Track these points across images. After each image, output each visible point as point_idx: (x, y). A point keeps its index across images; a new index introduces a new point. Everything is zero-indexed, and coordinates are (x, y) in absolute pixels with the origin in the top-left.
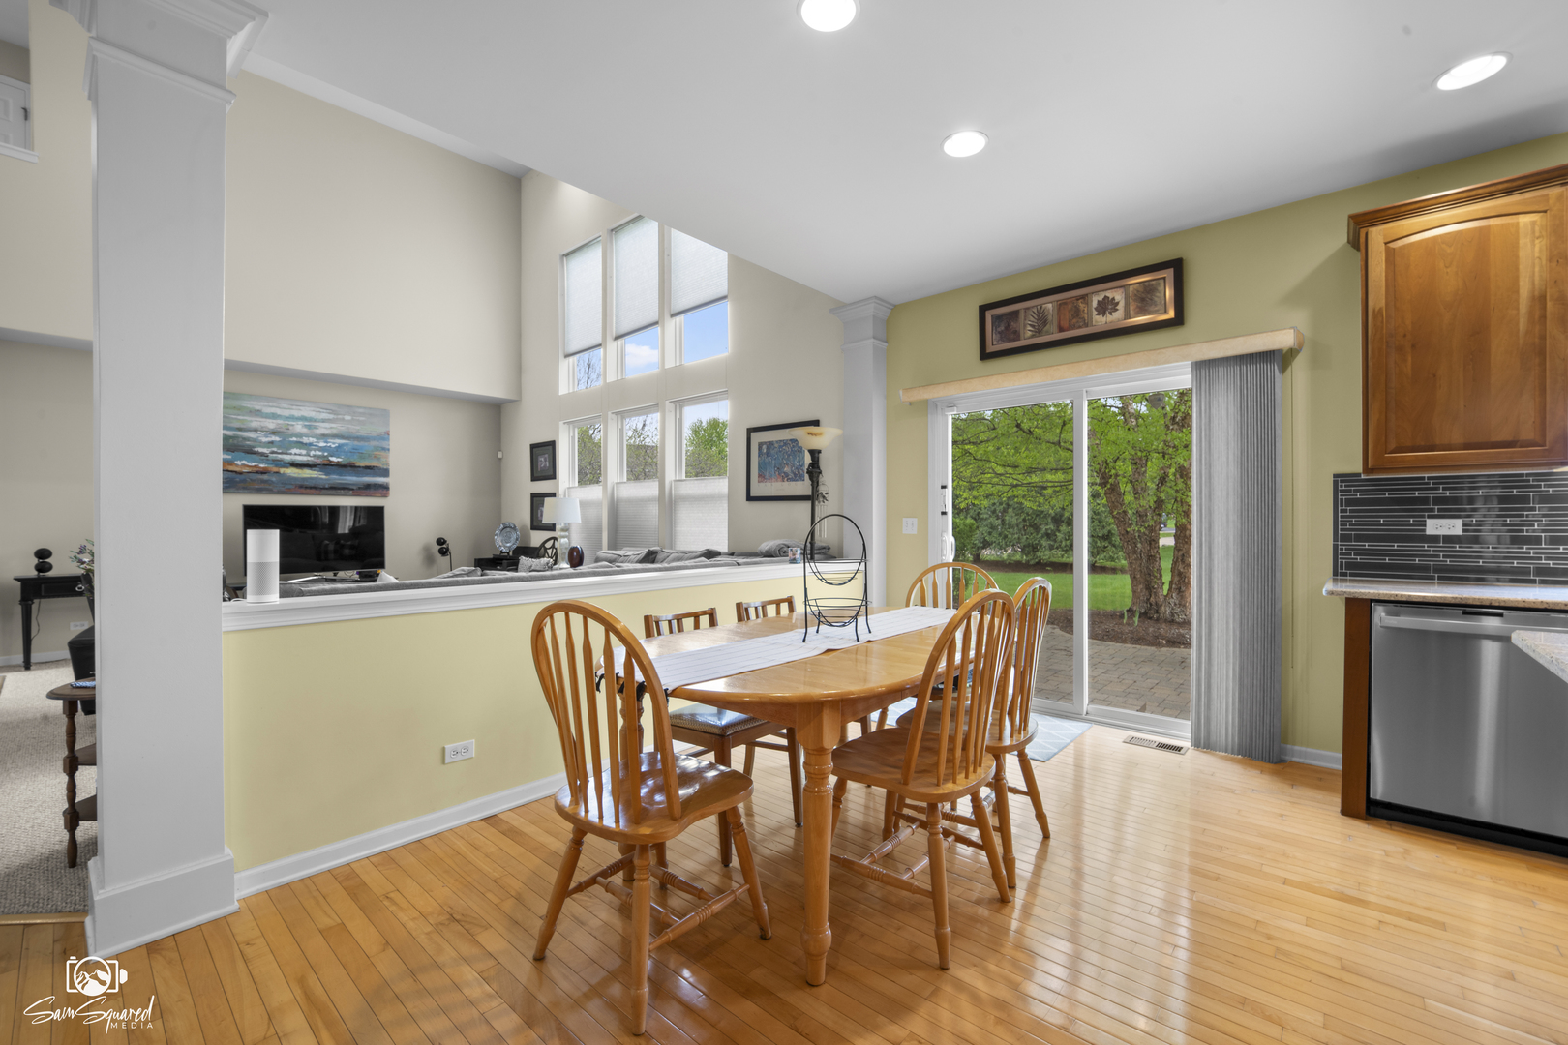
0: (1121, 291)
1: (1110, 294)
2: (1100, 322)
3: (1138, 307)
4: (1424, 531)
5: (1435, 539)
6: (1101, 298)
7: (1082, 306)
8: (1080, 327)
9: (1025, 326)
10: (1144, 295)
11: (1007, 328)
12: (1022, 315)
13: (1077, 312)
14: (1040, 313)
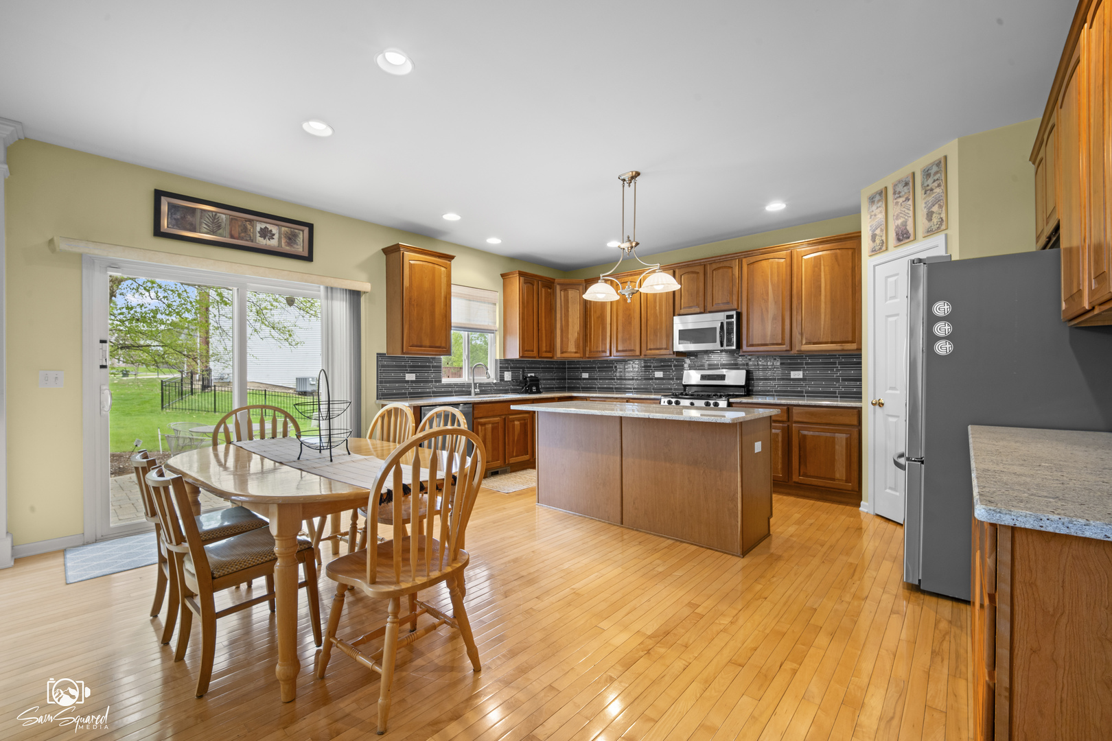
0: (277, 227)
1: (270, 227)
2: (262, 242)
3: (286, 242)
4: (405, 379)
5: (408, 382)
6: (263, 227)
7: (249, 227)
8: (247, 240)
9: (201, 223)
10: (290, 236)
11: (183, 218)
12: (198, 214)
13: (245, 230)
14: (215, 219)
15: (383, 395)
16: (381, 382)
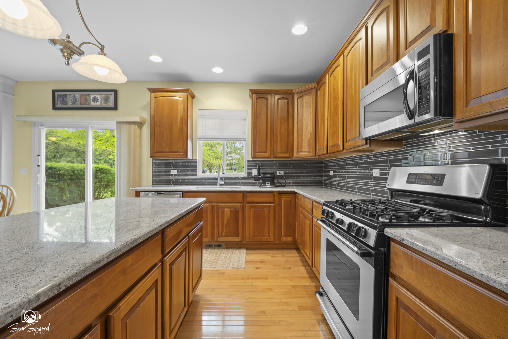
0: (100, 95)
1: (97, 96)
2: (94, 104)
3: (104, 102)
4: (170, 173)
5: (172, 175)
6: (94, 97)
7: (88, 98)
8: (87, 105)
9: (69, 100)
10: (106, 99)
11: (63, 100)
12: (68, 96)
13: (86, 100)
14: (74, 97)
15: (156, 182)
16: (155, 175)
